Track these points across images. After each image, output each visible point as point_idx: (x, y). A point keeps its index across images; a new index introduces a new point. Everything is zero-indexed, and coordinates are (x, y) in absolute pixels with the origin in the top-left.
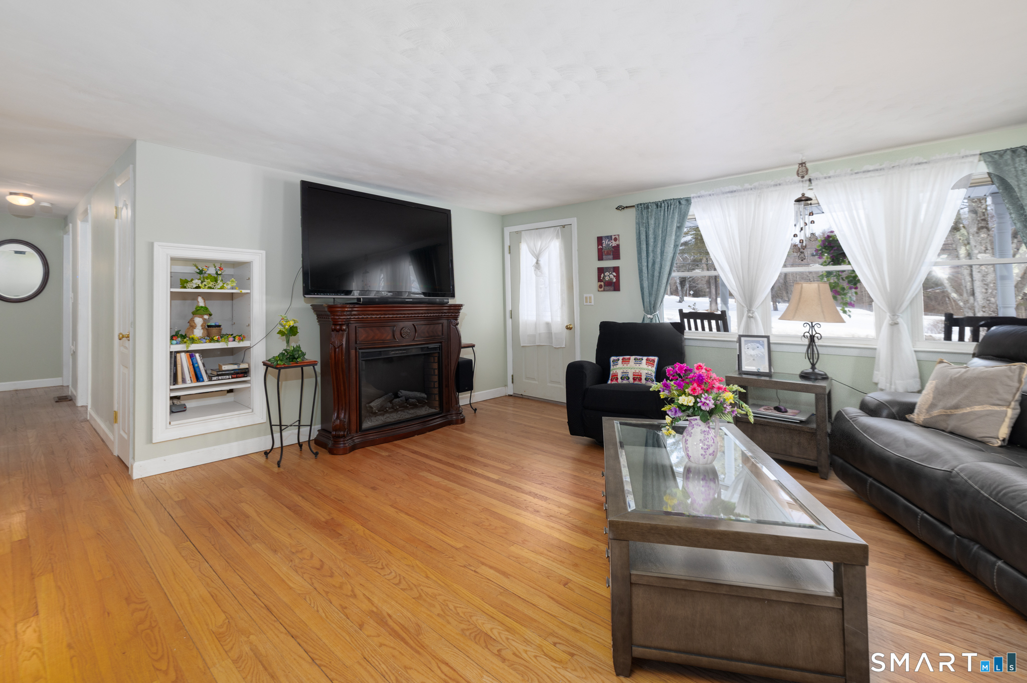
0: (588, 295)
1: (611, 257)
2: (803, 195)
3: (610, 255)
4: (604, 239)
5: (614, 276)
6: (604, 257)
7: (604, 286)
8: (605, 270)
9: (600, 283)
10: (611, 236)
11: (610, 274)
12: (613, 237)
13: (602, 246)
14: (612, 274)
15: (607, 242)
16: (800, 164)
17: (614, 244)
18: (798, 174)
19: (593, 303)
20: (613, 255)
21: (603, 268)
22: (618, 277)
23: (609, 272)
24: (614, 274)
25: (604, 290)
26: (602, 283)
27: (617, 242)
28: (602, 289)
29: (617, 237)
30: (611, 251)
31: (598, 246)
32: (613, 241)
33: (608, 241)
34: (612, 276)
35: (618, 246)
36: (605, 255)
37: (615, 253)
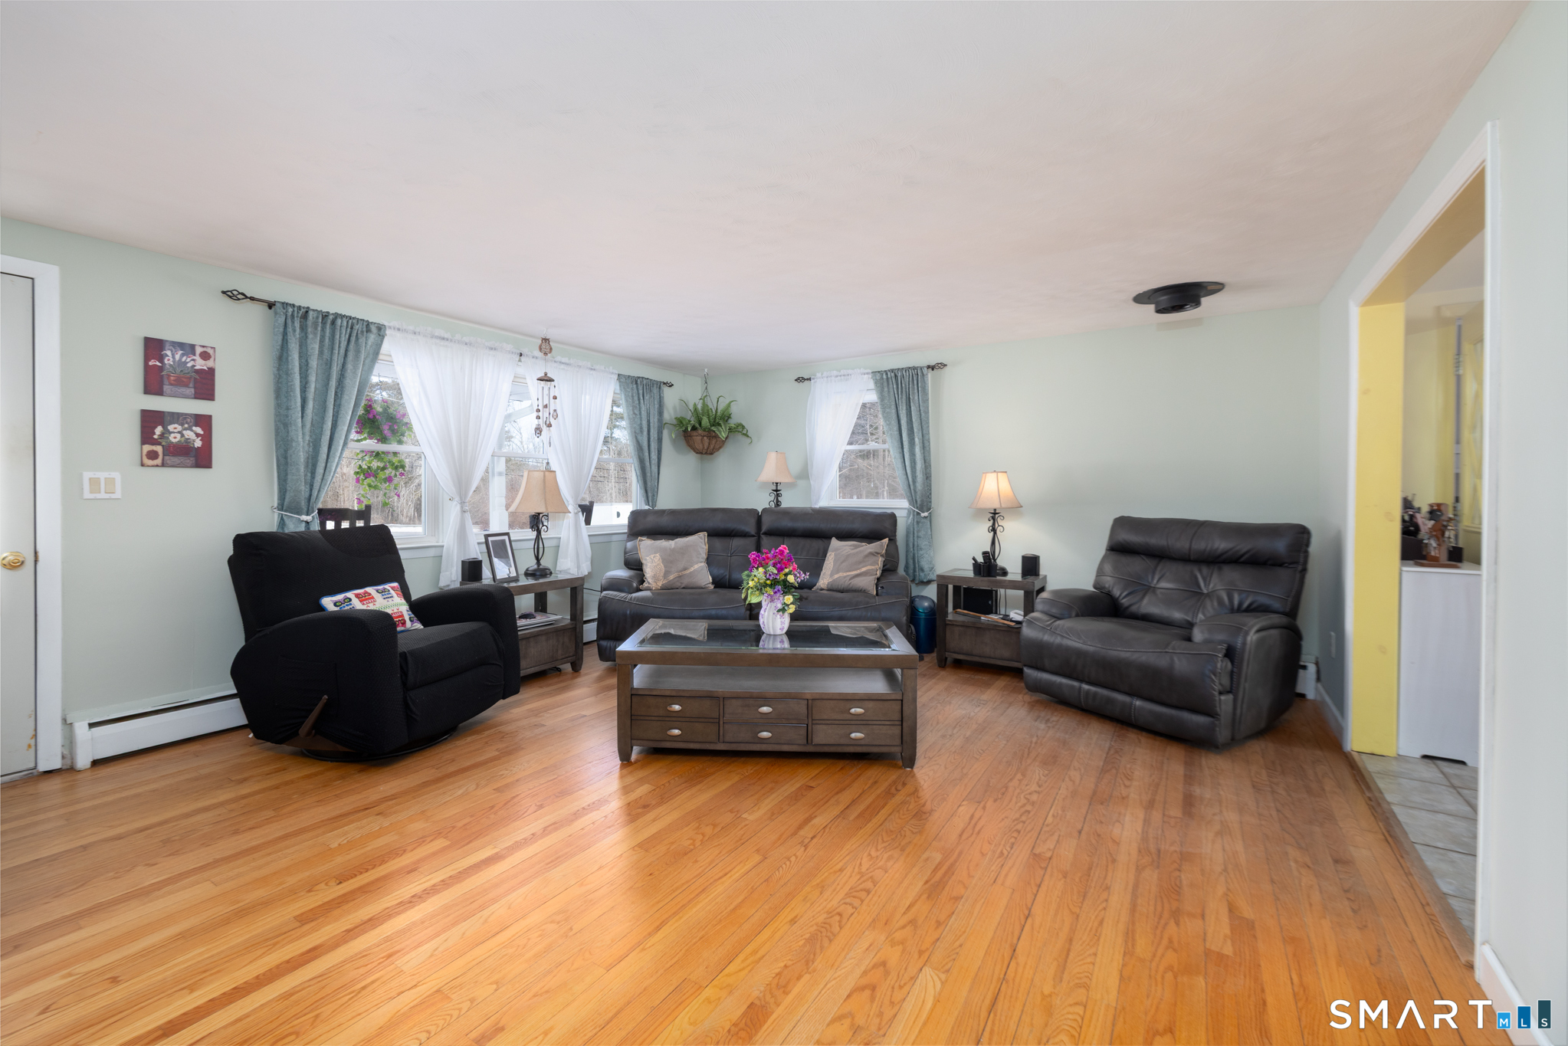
0: (102, 475)
1: (191, 391)
2: (546, 374)
3: (187, 386)
4: (167, 346)
5: (198, 435)
6: (167, 388)
7: (164, 455)
8: (168, 418)
9: (147, 448)
10: (192, 347)
11: (186, 429)
12: (199, 350)
13: (161, 360)
14: (190, 429)
15: (177, 357)
16: (543, 339)
17: (201, 364)
18: (540, 349)
19: (118, 495)
20: (195, 388)
21: (163, 412)
22: (207, 438)
23: (182, 425)
24: (199, 430)
25: (163, 465)
26: (159, 449)
27: (210, 363)
28: (159, 461)
29: (210, 351)
30: (190, 378)
31: (147, 359)
32: (197, 357)
33: (183, 355)
34: (189, 434)
35: (211, 372)
36: (171, 384)
37: (204, 385)
